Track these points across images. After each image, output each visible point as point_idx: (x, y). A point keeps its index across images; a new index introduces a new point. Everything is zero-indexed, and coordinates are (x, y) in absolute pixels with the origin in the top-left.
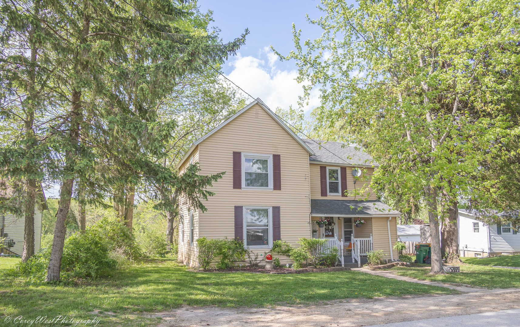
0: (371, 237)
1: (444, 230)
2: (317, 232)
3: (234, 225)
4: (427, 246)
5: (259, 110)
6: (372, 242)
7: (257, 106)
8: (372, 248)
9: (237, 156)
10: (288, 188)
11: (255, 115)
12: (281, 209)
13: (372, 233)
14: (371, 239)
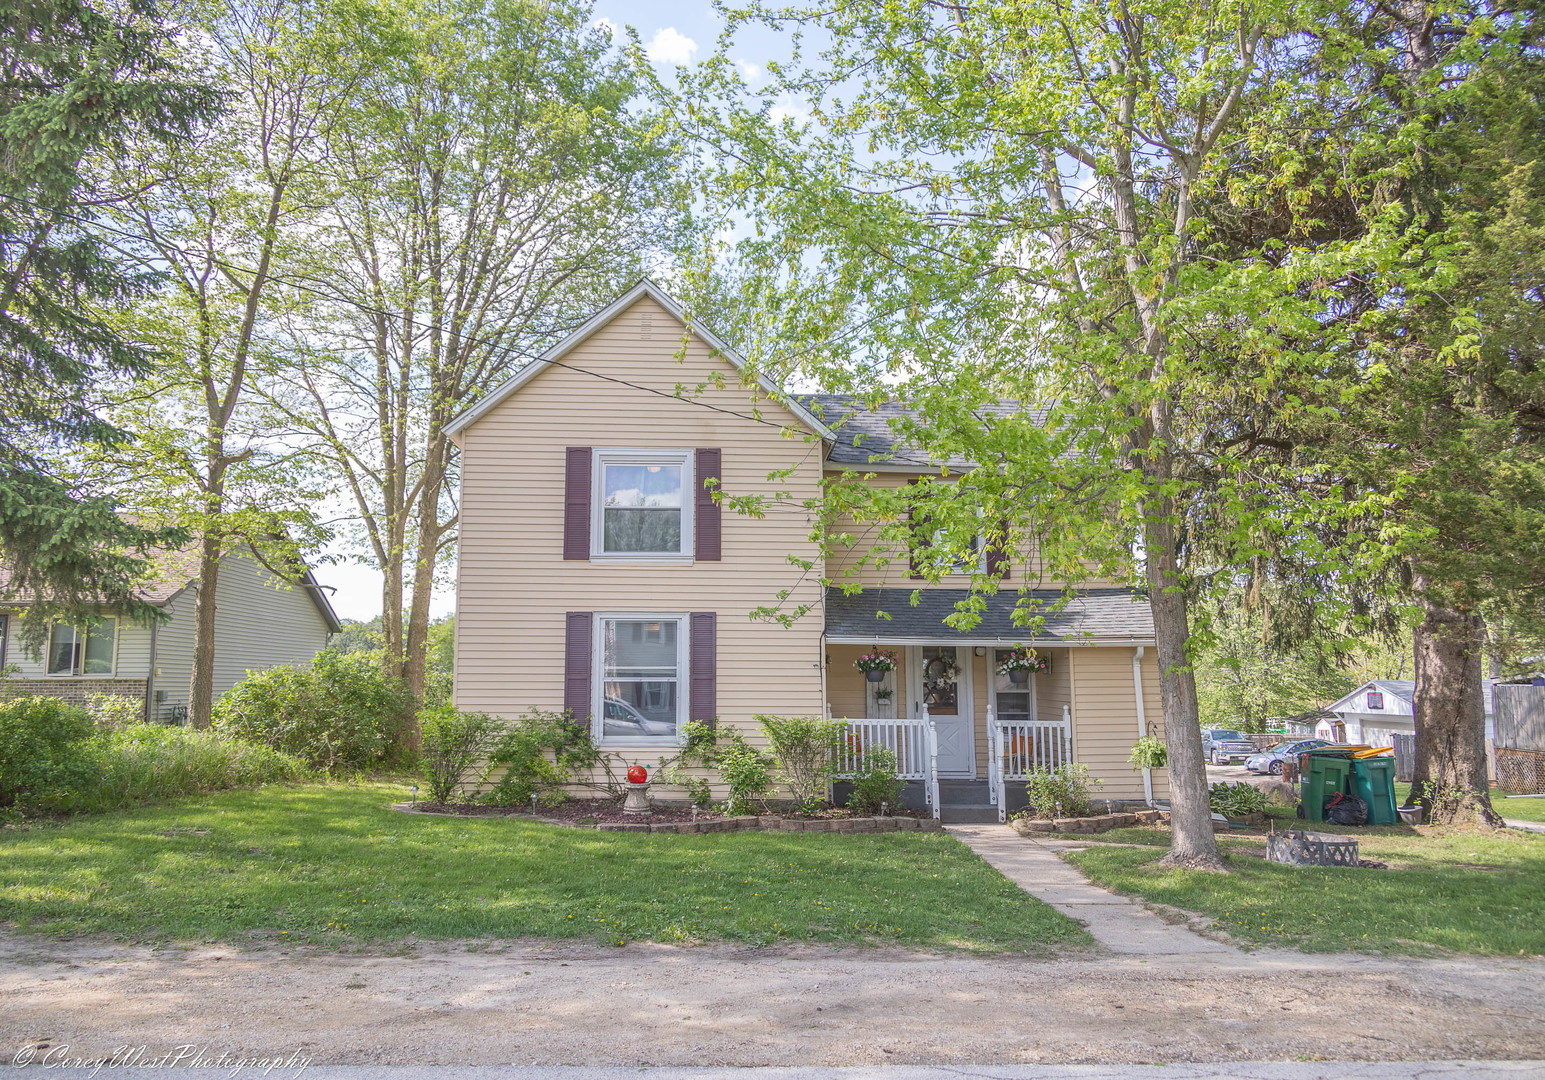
0: (1066, 716)
1: (1420, 697)
2: (894, 698)
3: (563, 671)
4: (1340, 755)
5: (654, 316)
6: (1067, 735)
7: (649, 302)
8: (1068, 755)
9: (578, 462)
10: (744, 553)
11: (639, 330)
12: (719, 619)
13: (1069, 703)
14: (1065, 723)
